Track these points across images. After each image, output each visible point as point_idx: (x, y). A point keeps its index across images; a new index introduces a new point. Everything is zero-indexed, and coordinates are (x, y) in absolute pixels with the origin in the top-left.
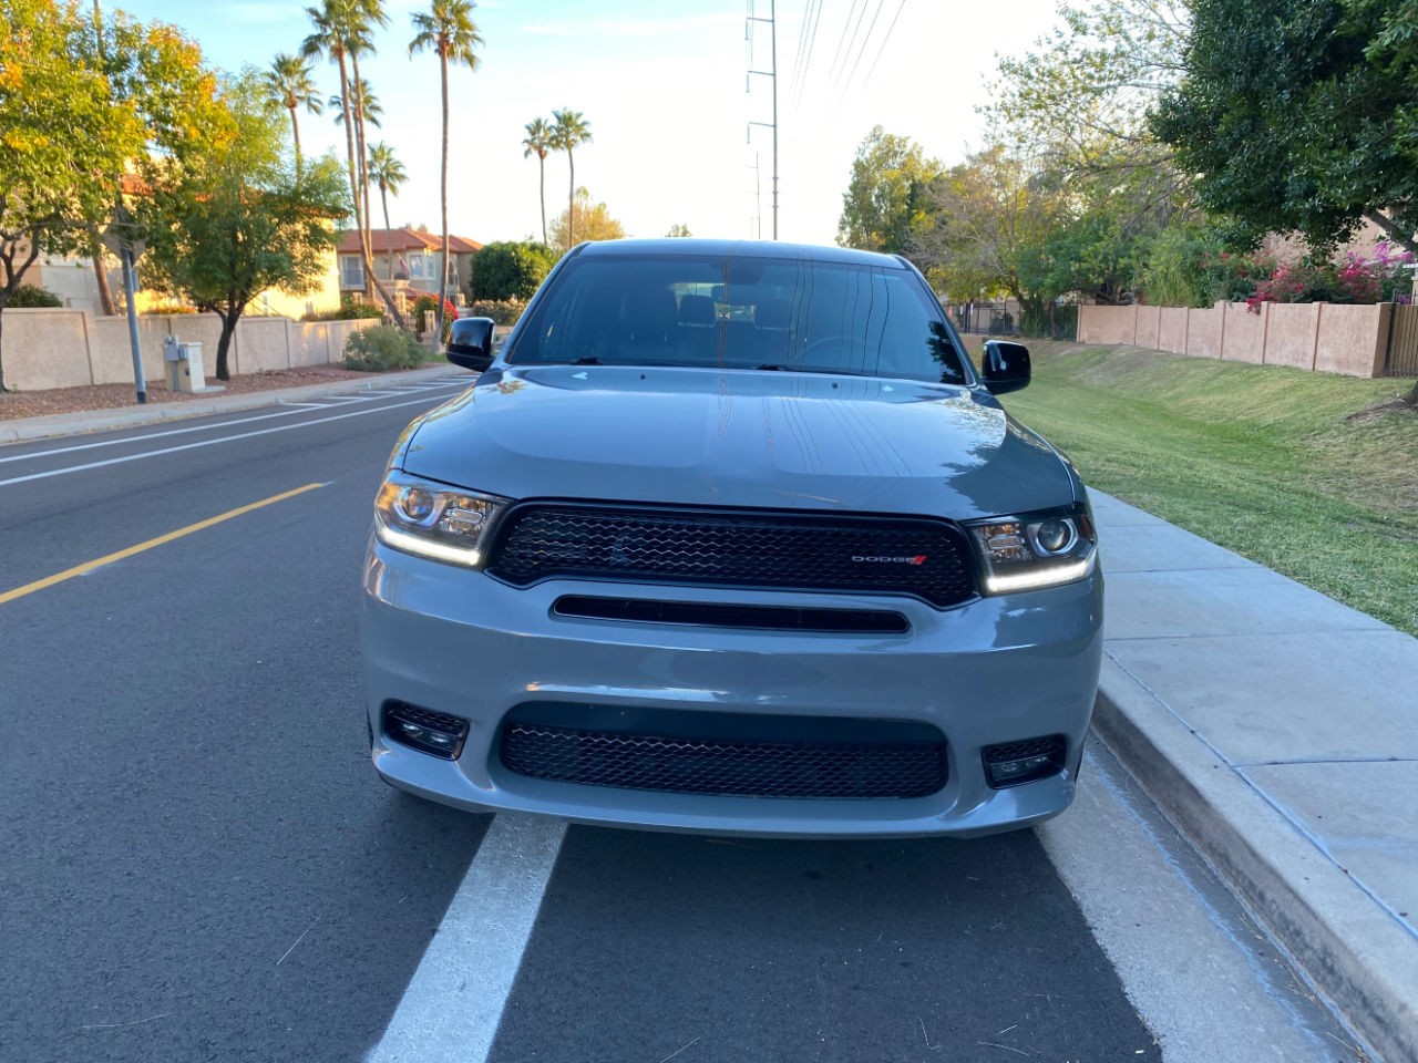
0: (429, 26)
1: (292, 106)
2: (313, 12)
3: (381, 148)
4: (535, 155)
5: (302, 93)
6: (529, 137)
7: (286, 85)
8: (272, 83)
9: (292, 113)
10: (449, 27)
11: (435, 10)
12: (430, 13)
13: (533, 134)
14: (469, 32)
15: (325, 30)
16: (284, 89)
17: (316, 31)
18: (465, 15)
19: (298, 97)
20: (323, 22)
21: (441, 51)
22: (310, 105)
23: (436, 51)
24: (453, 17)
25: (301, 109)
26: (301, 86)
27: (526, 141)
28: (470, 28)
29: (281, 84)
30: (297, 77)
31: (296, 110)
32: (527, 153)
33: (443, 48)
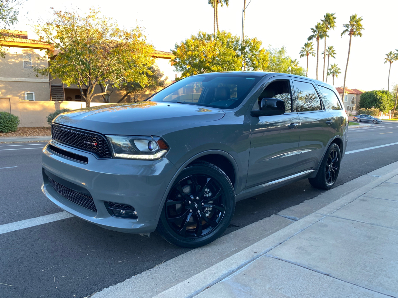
0: (348, 27)
1: (308, 55)
2: (312, 29)
3: (335, 65)
4: (388, 62)
5: (311, 51)
6: (387, 57)
7: (307, 50)
8: (303, 50)
9: (307, 57)
10: (354, 26)
11: (350, 22)
12: (349, 23)
13: (388, 56)
14: (361, 27)
15: (315, 33)
16: (306, 51)
17: (313, 34)
18: (359, 22)
19: (310, 53)
20: (314, 31)
21: (350, 34)
22: (313, 54)
23: (349, 34)
24: (356, 24)
25: (310, 55)
26: (310, 49)
27: (386, 59)
28: (361, 26)
29: (305, 50)
30: (310, 48)
31: (308, 56)
32: (385, 62)
33: (351, 33)
